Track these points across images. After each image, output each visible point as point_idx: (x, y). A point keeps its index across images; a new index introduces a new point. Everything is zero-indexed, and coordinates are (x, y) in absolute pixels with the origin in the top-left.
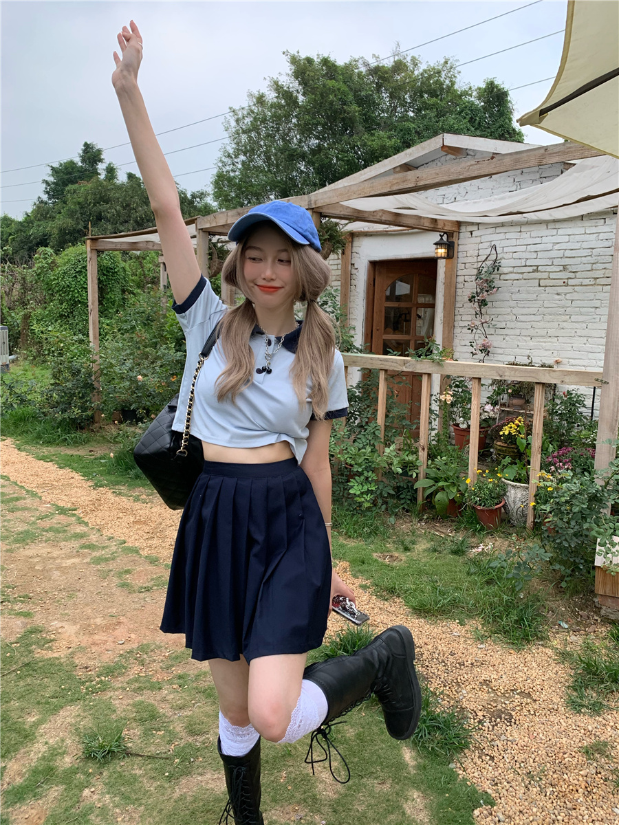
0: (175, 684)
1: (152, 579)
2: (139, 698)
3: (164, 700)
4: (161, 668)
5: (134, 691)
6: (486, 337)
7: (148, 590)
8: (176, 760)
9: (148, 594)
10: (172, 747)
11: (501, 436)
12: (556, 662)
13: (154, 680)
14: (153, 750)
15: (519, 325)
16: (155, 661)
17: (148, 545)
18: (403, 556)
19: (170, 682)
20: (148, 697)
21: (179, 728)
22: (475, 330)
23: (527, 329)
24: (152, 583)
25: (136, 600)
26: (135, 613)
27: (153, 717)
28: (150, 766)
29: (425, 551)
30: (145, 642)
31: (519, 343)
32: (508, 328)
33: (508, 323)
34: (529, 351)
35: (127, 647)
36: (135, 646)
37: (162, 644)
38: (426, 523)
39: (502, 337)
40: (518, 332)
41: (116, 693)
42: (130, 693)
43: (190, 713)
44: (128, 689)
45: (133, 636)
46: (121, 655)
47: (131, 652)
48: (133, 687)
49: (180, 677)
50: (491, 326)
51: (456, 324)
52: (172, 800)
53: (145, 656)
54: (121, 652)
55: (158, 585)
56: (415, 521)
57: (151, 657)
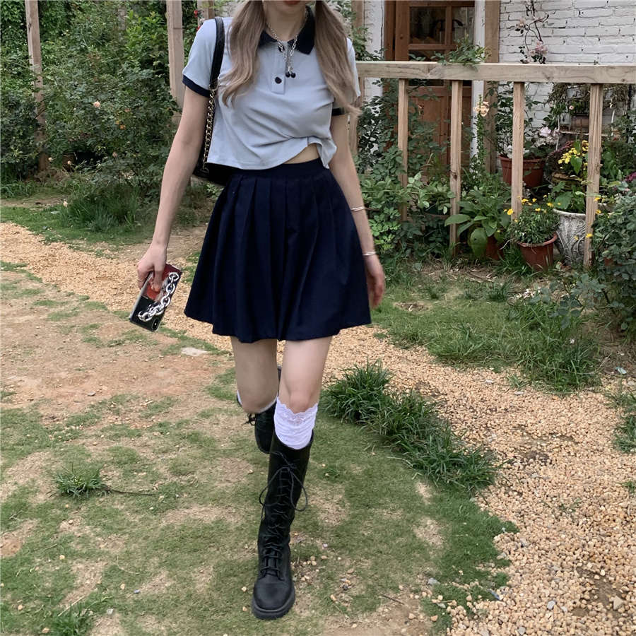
0: (156, 431)
1: (123, 334)
2: (115, 445)
3: (145, 445)
4: (139, 417)
5: (110, 438)
6: (541, 40)
7: (119, 344)
8: (161, 497)
9: (119, 348)
10: (156, 485)
11: (560, 165)
12: (607, 407)
13: (132, 428)
14: (134, 488)
15: (583, 22)
16: (131, 411)
17: (117, 300)
18: (430, 306)
19: (151, 430)
20: (125, 443)
21: (163, 470)
22: (525, 32)
23: (594, 27)
24: (124, 337)
25: (106, 354)
26: (105, 366)
27: (133, 459)
28: (132, 502)
29: (457, 298)
30: (119, 393)
31: (584, 47)
32: (570, 27)
33: (569, 20)
34: (596, 56)
35: (99, 398)
36: (108, 397)
37: (139, 395)
38: (460, 268)
39: (562, 39)
40: (582, 32)
41: (89, 440)
42: (105, 440)
43: (174, 457)
44: (102, 436)
45: (104, 388)
46: (93, 406)
47: (103, 403)
48: (108, 434)
49: (161, 425)
50: (546, 25)
51: (502, 25)
52: (159, 529)
53: (120, 406)
54: (92, 403)
55: (131, 339)
56: (446, 266)
57: (127, 406)
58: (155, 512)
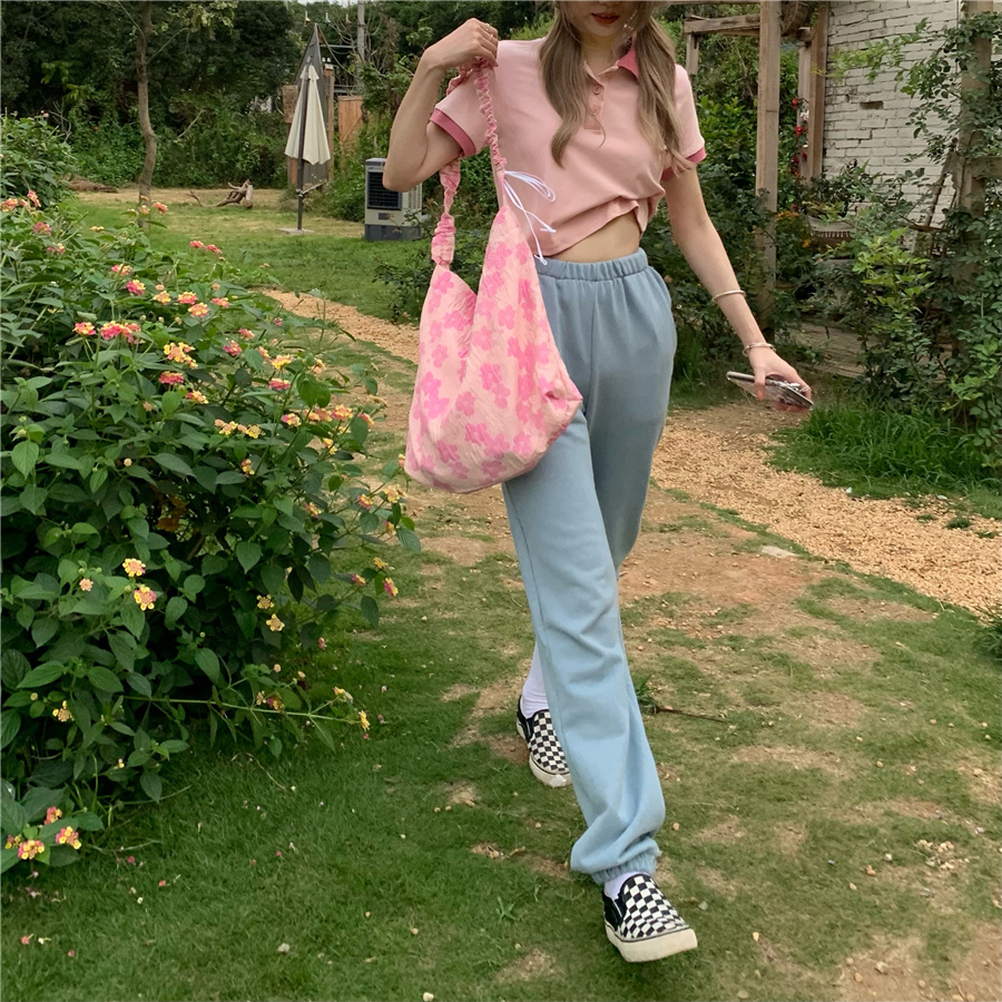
0: (726, 646)
2: (667, 653)
5: (660, 643)
8: (731, 727)
10: (725, 712)
16: (691, 615)
17: (670, 477)
19: (718, 642)
20: (680, 653)
21: (734, 694)
24: (681, 522)
25: (656, 540)
26: (655, 555)
27: (692, 674)
28: (689, 727)
30: (674, 591)
35: (647, 594)
36: (658, 593)
37: (702, 596)
42: (653, 646)
43: (750, 680)
44: (650, 640)
45: (652, 581)
46: (636, 602)
47: (652, 600)
48: (658, 639)
49: (731, 638)
53: (674, 607)
54: (636, 598)
57: (684, 609)
58: (722, 744)
